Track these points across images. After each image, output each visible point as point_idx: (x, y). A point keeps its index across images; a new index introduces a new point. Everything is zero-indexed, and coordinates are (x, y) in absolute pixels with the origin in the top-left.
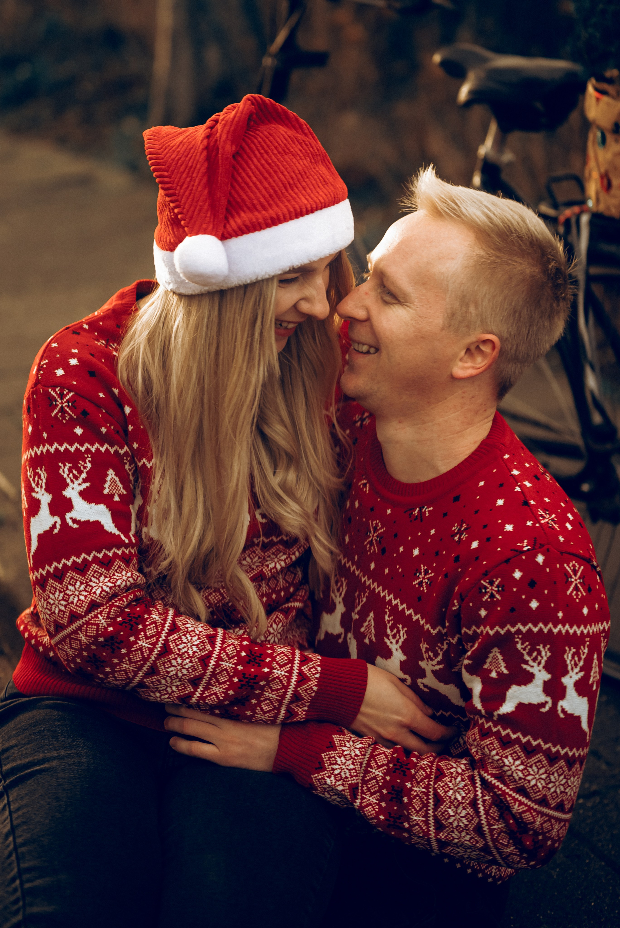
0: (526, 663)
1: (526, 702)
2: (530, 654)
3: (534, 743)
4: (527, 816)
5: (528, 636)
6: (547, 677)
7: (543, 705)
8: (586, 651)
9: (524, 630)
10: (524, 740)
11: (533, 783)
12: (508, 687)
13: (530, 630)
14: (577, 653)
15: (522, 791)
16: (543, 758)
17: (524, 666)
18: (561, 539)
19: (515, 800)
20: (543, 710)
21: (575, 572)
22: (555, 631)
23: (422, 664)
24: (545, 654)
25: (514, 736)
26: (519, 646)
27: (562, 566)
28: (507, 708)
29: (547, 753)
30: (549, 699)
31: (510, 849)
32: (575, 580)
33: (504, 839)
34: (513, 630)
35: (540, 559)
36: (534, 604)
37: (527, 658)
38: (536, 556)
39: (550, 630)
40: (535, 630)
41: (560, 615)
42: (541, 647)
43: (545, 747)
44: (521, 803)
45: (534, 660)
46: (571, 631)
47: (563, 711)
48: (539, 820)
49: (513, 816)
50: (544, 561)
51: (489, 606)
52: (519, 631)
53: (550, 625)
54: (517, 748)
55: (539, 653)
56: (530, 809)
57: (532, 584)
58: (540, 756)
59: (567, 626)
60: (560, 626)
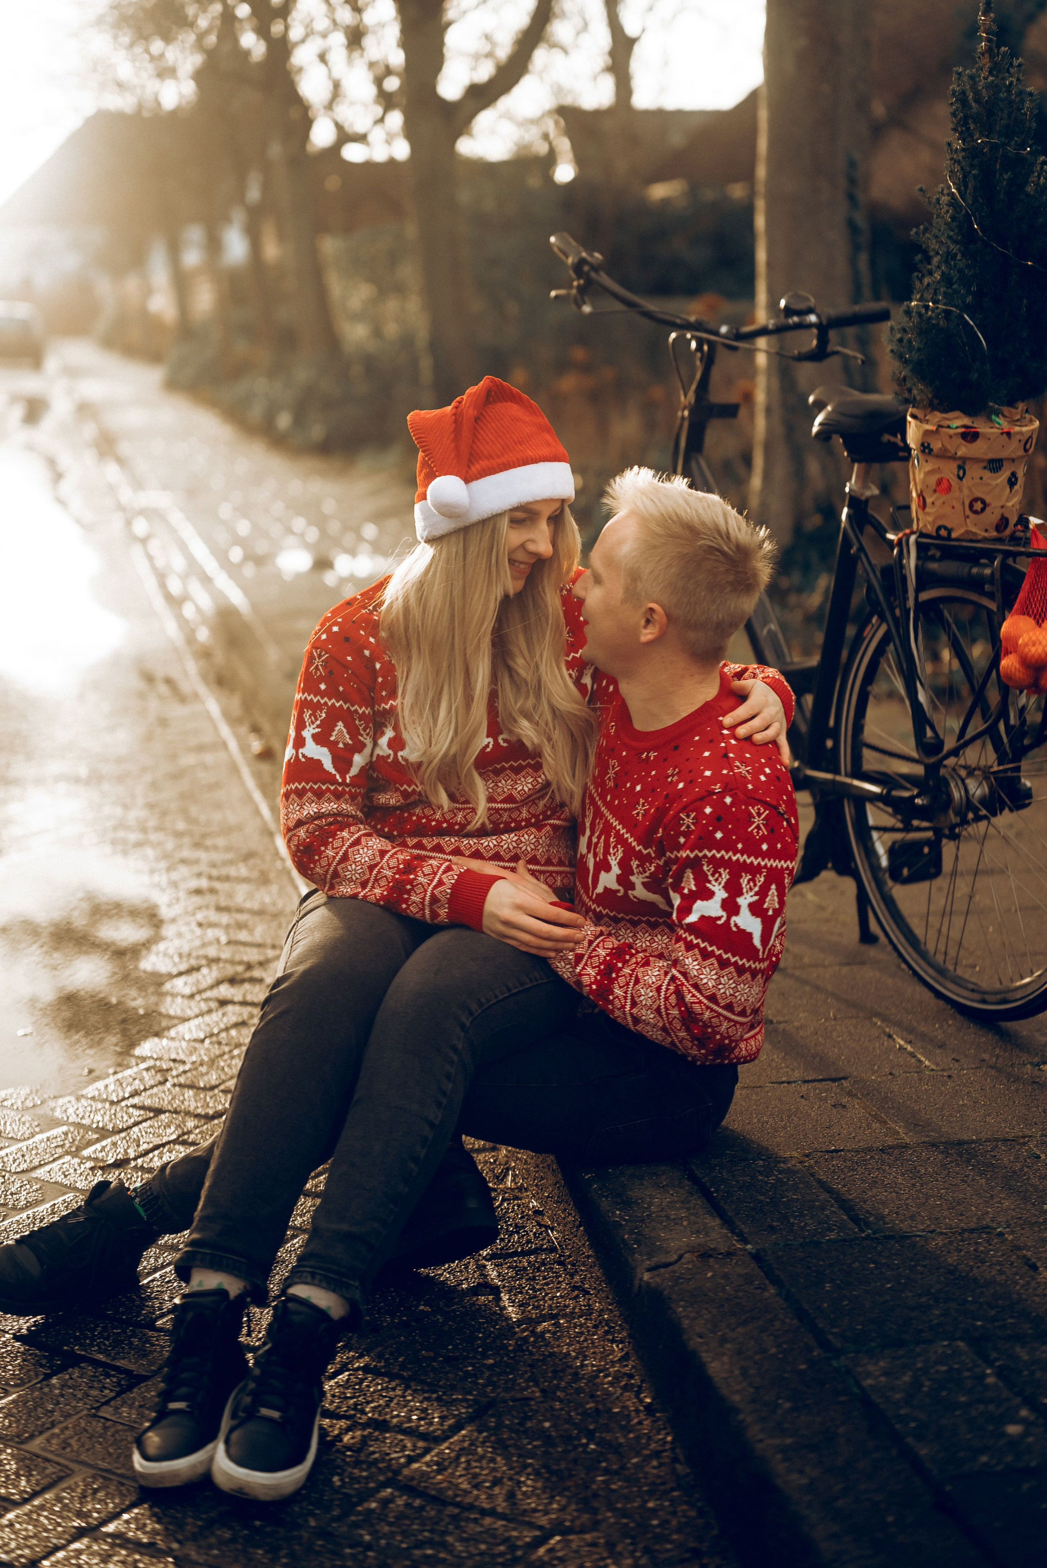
0: (710, 882)
1: (707, 915)
2: (713, 875)
3: (710, 949)
4: (697, 1007)
5: (712, 860)
6: (725, 895)
7: (719, 918)
8: (762, 879)
9: (709, 855)
10: (702, 945)
11: (705, 981)
12: (695, 902)
13: (714, 855)
14: (753, 880)
15: (696, 986)
16: (715, 962)
17: (708, 885)
18: (750, 787)
19: (690, 992)
20: (719, 922)
21: (759, 814)
22: (734, 858)
23: (633, 878)
24: (725, 876)
25: (695, 942)
26: (705, 868)
27: (747, 808)
28: (692, 918)
29: (719, 958)
30: (724, 914)
31: (682, 1034)
32: (757, 821)
33: (677, 1024)
34: (700, 855)
35: (728, 800)
36: (719, 835)
37: (710, 878)
38: (724, 797)
39: (730, 858)
40: (718, 856)
41: (740, 846)
42: (722, 870)
43: (718, 953)
44: (693, 996)
45: (716, 880)
46: (748, 861)
47: (736, 925)
48: (707, 1014)
49: (685, 1005)
50: (732, 803)
51: (686, 834)
52: (705, 856)
53: (731, 853)
54: (696, 951)
55: (720, 875)
56: (700, 1002)
57: (719, 819)
58: (713, 960)
59: (745, 857)
60: (738, 855)
